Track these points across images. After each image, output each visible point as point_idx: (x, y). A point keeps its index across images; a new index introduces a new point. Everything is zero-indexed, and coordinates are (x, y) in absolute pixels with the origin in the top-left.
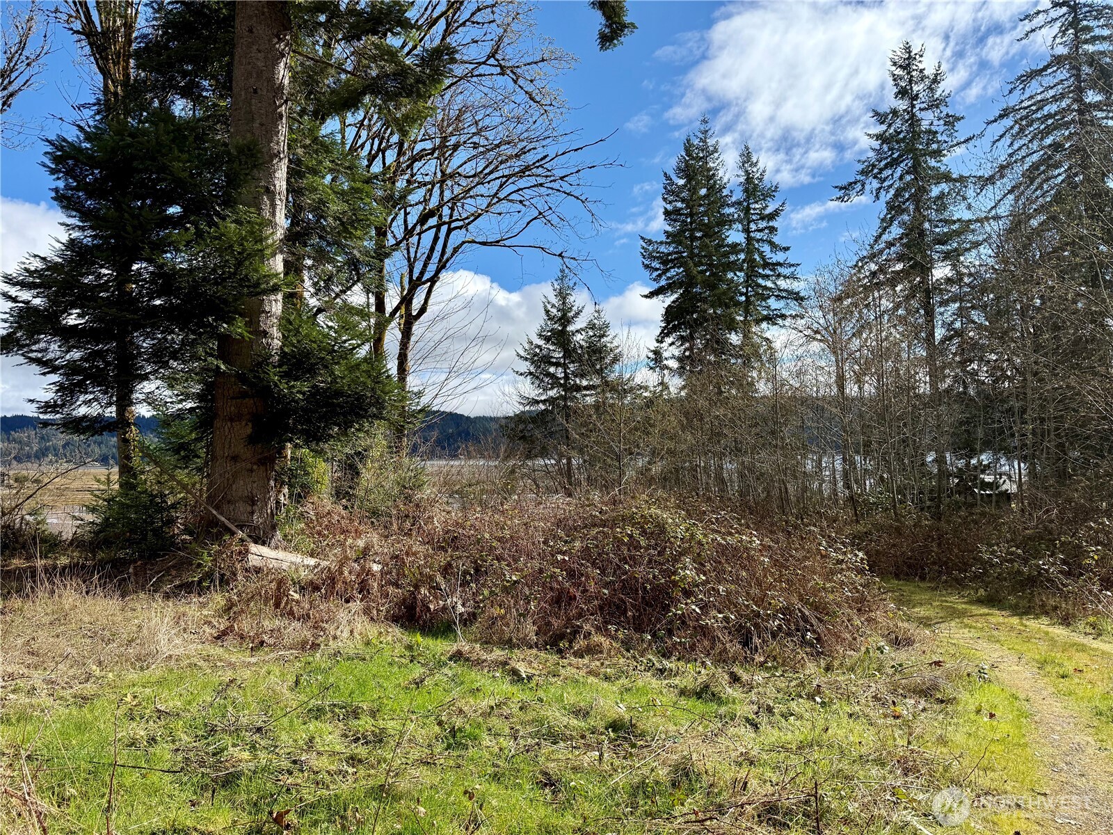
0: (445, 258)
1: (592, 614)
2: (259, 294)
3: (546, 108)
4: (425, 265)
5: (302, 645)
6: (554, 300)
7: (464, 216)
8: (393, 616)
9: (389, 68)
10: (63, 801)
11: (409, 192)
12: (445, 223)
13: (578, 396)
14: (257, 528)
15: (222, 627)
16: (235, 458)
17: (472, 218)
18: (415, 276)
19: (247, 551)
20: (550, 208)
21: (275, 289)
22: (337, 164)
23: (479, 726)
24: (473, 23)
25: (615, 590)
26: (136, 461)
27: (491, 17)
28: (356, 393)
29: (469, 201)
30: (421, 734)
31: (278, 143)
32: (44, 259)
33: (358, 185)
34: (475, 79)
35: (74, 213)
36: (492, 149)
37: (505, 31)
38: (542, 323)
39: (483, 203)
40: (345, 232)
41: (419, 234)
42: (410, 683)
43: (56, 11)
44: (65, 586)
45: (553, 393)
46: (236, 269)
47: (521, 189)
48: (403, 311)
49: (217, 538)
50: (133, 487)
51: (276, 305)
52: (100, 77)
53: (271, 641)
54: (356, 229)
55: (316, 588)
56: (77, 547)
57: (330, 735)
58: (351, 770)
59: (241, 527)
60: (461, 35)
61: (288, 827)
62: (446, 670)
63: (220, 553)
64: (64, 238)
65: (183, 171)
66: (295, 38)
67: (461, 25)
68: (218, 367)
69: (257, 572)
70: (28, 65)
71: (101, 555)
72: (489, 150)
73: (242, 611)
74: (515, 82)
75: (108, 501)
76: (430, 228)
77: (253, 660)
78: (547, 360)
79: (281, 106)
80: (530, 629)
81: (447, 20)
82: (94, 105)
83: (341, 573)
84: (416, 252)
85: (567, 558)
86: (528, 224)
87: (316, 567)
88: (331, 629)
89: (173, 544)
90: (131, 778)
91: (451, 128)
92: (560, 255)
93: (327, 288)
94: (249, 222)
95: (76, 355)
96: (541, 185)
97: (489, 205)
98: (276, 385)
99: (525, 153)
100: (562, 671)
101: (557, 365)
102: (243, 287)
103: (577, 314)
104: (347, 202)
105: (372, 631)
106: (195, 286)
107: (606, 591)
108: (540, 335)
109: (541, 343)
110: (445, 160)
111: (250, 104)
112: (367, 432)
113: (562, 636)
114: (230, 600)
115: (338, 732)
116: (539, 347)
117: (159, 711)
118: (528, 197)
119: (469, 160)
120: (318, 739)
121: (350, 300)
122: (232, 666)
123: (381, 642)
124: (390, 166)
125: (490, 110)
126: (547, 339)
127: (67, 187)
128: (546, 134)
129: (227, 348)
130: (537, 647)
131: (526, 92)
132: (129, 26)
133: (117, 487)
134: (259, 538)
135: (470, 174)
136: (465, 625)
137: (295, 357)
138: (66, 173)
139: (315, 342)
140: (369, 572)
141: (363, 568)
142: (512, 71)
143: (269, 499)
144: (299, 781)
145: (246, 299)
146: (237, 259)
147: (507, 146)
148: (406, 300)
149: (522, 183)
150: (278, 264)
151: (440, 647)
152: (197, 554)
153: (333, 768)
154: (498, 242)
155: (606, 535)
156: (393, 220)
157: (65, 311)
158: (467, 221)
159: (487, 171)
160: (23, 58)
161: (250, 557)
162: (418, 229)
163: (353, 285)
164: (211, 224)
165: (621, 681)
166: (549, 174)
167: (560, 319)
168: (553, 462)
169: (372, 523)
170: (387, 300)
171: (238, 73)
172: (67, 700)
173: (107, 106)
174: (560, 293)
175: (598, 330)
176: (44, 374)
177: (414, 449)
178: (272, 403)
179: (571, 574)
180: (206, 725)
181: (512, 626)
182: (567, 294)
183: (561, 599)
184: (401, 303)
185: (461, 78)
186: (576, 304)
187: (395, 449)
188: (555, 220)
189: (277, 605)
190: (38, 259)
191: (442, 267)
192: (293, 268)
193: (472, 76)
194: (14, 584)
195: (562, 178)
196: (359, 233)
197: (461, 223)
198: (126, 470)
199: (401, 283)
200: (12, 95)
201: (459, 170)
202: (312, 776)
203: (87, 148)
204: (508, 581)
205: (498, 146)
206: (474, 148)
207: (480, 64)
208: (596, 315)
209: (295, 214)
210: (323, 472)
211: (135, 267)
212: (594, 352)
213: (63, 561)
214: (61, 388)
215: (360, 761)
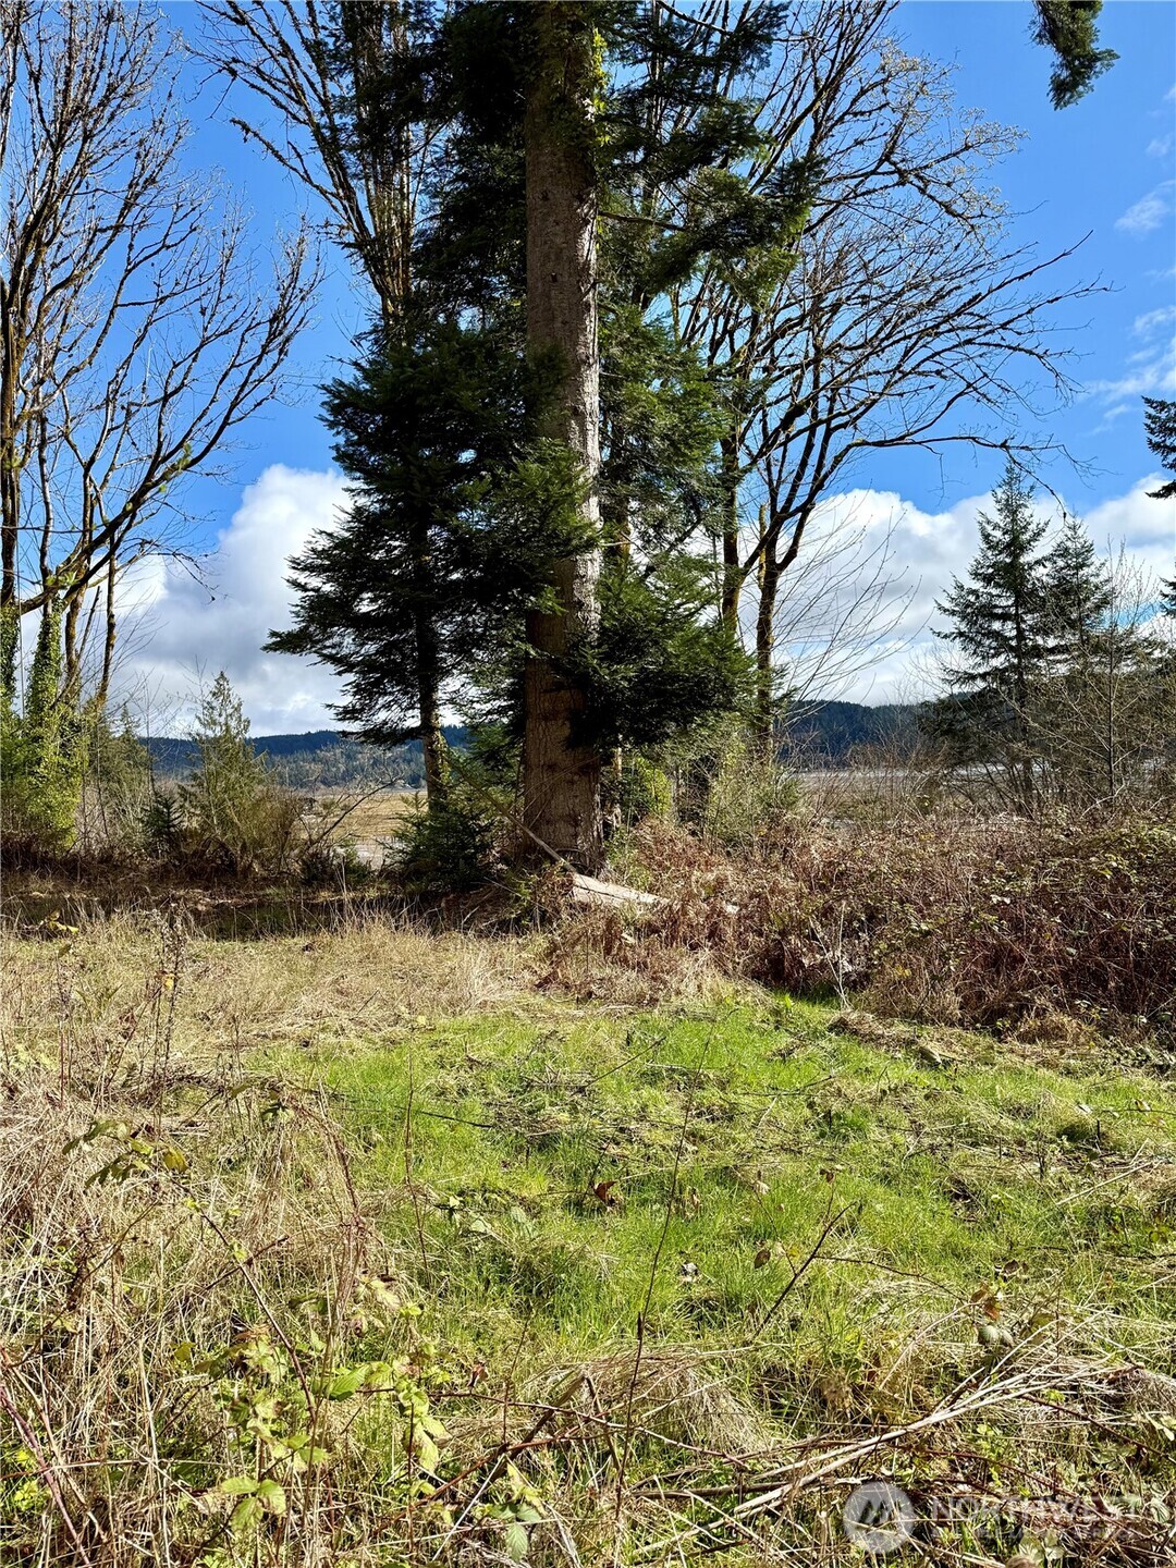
0: (823, 473)
1: (1051, 984)
2: (570, 553)
3: (972, 222)
4: (794, 489)
5: (639, 1000)
6: (997, 518)
7: (850, 406)
8: (753, 971)
9: (728, 208)
10: (369, 1146)
11: (767, 383)
12: (821, 422)
13: (1042, 663)
14: (581, 855)
15: (544, 974)
16: (552, 767)
17: (862, 409)
18: (780, 506)
19: (571, 883)
20: (985, 375)
21: (590, 545)
22: (666, 361)
23: (865, 1114)
24: (855, 114)
25: (1088, 950)
26: (446, 776)
27: (883, 99)
28: (696, 676)
29: (858, 383)
30: (786, 1117)
31: (586, 345)
32: (330, 535)
33: (694, 385)
34: (860, 200)
35: (358, 474)
36: (891, 300)
37: (905, 115)
38: (979, 554)
39: (877, 383)
40: (676, 454)
41: (784, 444)
42: (774, 1055)
43: (327, 224)
44: (373, 919)
45: (999, 662)
46: (542, 524)
47: (938, 353)
48: (762, 558)
49: (536, 866)
50: (444, 808)
51: (592, 566)
52: (378, 298)
53: (601, 992)
54: (690, 447)
55: (656, 931)
56: (387, 878)
57: (668, 1105)
58: (691, 1148)
59: (563, 854)
60: (839, 137)
61: (612, 1202)
62: (823, 1043)
63: (540, 885)
64: (350, 507)
65: (474, 400)
66: (603, 193)
67: (837, 122)
68: (527, 653)
69: (584, 910)
70: (302, 299)
71: (411, 887)
72: (886, 303)
73: (567, 955)
74: (923, 191)
75: (417, 825)
76: (800, 432)
77: (581, 1013)
78: (988, 612)
79: (587, 293)
80: (951, 1000)
81: (816, 120)
82: (370, 333)
83: (685, 913)
84: (780, 471)
85: (1008, 901)
86: (950, 403)
87: (654, 906)
88: (673, 982)
89: (488, 874)
90: (439, 1129)
91: (828, 281)
92: (1003, 445)
93: (659, 536)
94: (554, 458)
95: (371, 648)
96: (969, 342)
97: (888, 385)
98: (595, 671)
99: (943, 297)
100: (999, 1059)
101: (1004, 617)
102: (551, 546)
103: (1037, 535)
104: (679, 411)
105: (727, 988)
106: (497, 551)
107: (1073, 951)
108: (976, 574)
109: (978, 585)
110: (820, 330)
111: (549, 298)
112: (713, 729)
113: (1002, 1013)
114: (552, 942)
115: (677, 1104)
116: (974, 592)
117: (470, 1060)
118: (949, 364)
119: (856, 323)
120: (652, 1109)
121: (688, 549)
122: (553, 1017)
123: (737, 1003)
124: (739, 352)
125: (885, 243)
126: (988, 579)
127: (349, 443)
128: (977, 261)
129: (538, 630)
130: (962, 1025)
131: (940, 203)
132: (405, 225)
133: (426, 809)
134: (586, 868)
135: (859, 343)
136: (854, 988)
137: (618, 634)
138: (346, 426)
139: (640, 611)
140: (721, 913)
141: (713, 910)
142: (917, 176)
143: (595, 818)
144: (627, 1153)
145: (555, 560)
146: (541, 509)
147: (914, 291)
148: (768, 542)
149: (938, 344)
150: (592, 510)
151: (819, 1015)
152: (514, 885)
153: (669, 1142)
154: (902, 438)
155: (1073, 868)
156: (746, 429)
157: (356, 596)
158: (854, 415)
159: (882, 335)
160: (297, 291)
161: (575, 890)
162: (782, 438)
163: (693, 529)
164: (510, 467)
165: (1091, 1079)
166: (982, 322)
167: (1008, 546)
168: (1001, 768)
169: (728, 853)
170: (740, 546)
171: (533, 259)
172: (375, 1043)
173: (384, 335)
174: (1007, 505)
175: (1074, 556)
176: (340, 673)
177: (784, 754)
178: (593, 695)
179: (1016, 925)
180: (521, 1079)
181: (923, 994)
182: (1019, 506)
183: (1000, 960)
184: (760, 547)
185: (839, 203)
186: (1035, 520)
187: (756, 752)
188: (993, 391)
189: (608, 951)
190: (324, 535)
191: (818, 485)
192: (614, 514)
193: (855, 198)
194: (323, 917)
195: (1003, 326)
196: (696, 452)
197: (845, 419)
198: (436, 789)
199: (761, 519)
200: (288, 340)
201: (841, 341)
202: (643, 1150)
203: (366, 390)
204: (914, 931)
205: (899, 294)
206: (863, 304)
207: (867, 175)
208: (1070, 533)
209: (613, 440)
210: (664, 787)
211: (429, 533)
212: (1067, 593)
213: (372, 894)
214: (359, 690)
215: (703, 1139)
